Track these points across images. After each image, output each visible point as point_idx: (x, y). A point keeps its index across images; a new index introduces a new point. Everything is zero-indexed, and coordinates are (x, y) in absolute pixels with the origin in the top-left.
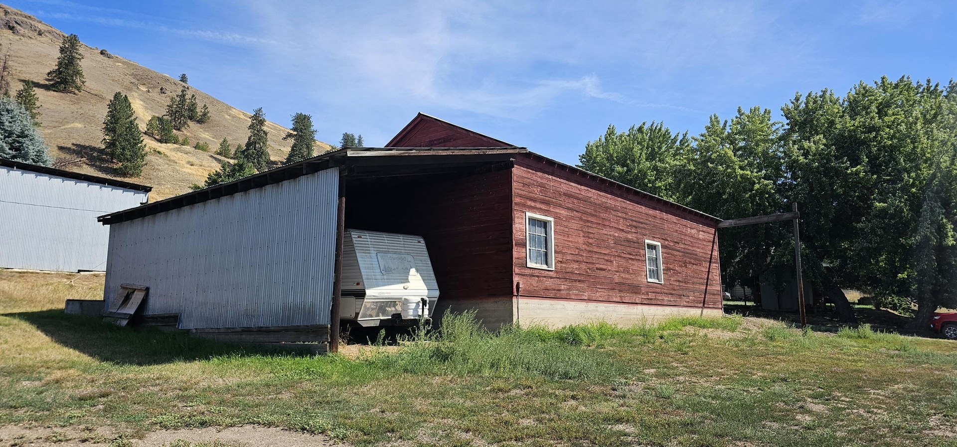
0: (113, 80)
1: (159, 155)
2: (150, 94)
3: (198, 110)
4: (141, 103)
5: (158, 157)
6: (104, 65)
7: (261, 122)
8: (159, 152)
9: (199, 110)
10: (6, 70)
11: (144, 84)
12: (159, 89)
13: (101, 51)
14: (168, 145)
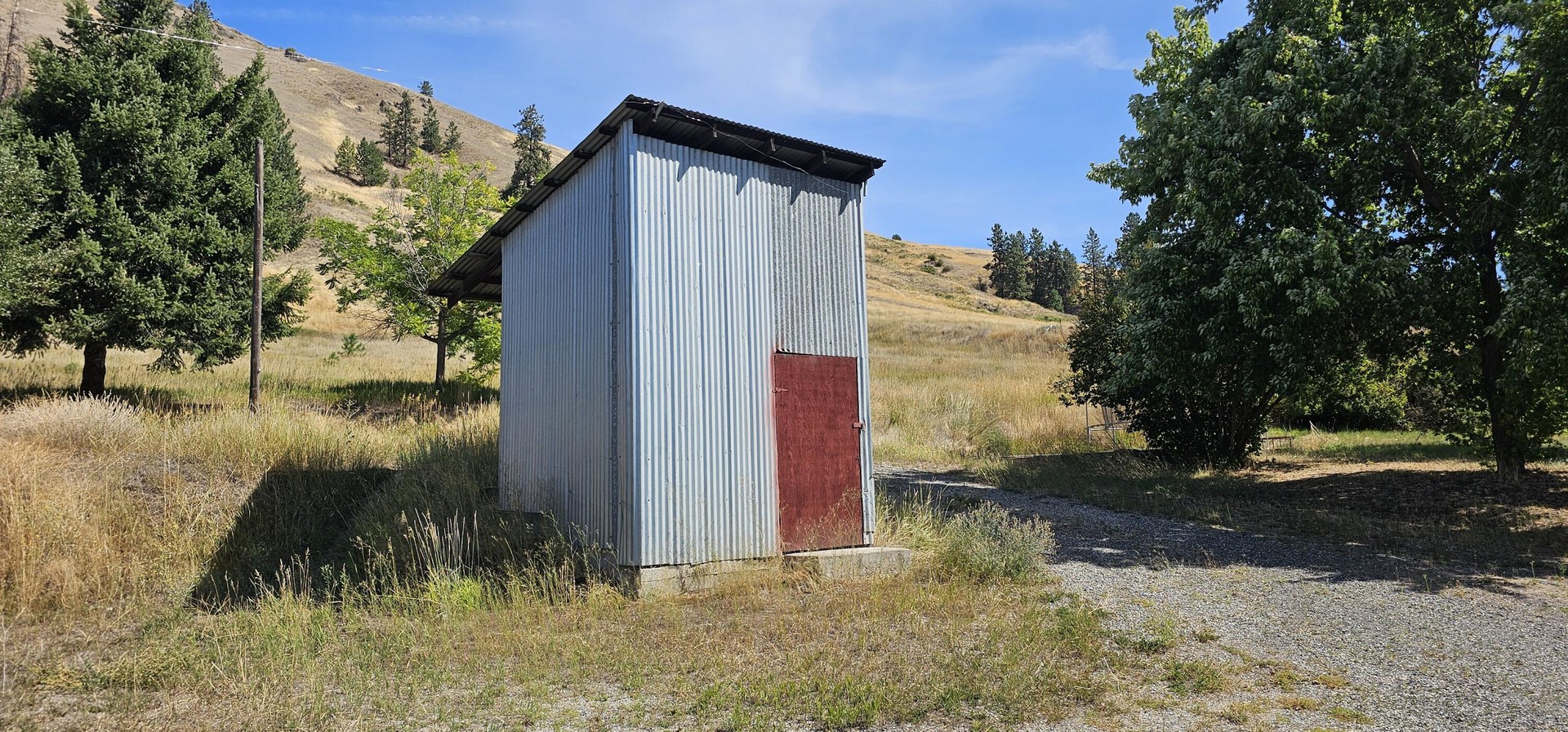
0: (294, 92)
1: (350, 205)
2: (362, 114)
3: (441, 134)
4: (340, 124)
5: (347, 208)
6: (283, 69)
7: (537, 133)
8: (350, 201)
9: (443, 134)
10: (15, 42)
11: (353, 98)
12: (378, 104)
13: (287, 51)
14: (373, 188)
